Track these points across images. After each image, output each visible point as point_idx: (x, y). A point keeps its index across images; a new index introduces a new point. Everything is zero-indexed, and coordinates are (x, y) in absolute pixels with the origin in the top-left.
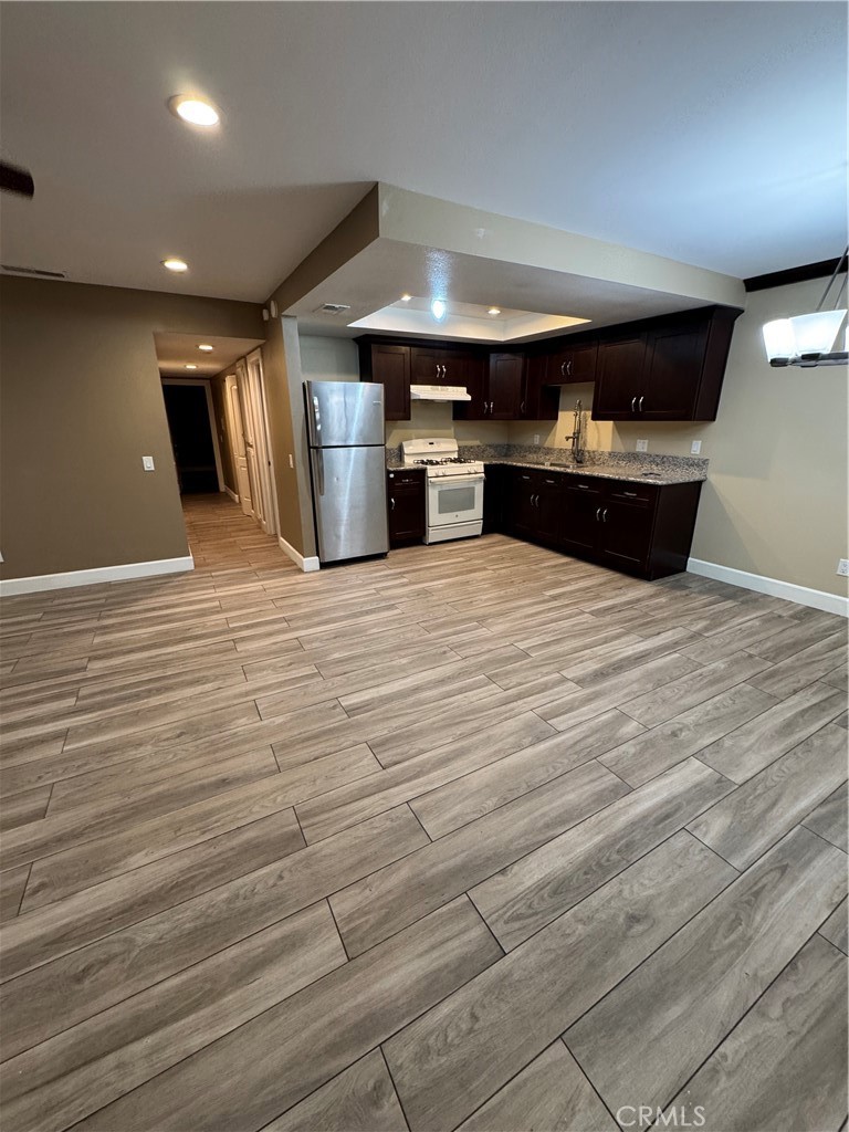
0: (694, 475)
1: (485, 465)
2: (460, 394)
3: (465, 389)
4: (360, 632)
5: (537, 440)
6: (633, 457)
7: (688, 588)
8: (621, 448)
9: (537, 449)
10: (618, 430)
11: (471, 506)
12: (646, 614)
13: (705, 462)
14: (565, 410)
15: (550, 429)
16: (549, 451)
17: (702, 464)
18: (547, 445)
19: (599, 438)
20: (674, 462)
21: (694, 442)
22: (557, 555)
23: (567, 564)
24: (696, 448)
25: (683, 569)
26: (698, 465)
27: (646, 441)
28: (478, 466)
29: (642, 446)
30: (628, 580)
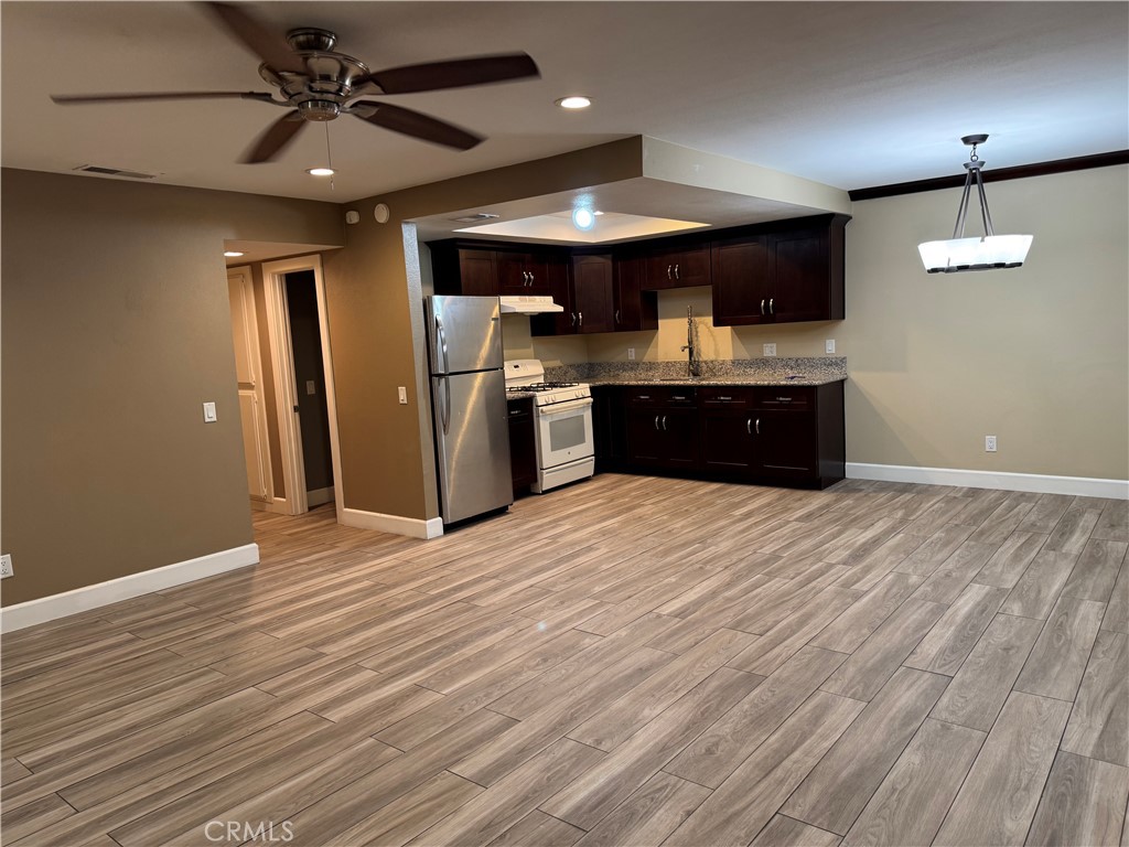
0: (834, 375)
1: (592, 389)
2: (545, 304)
3: (551, 299)
4: (593, 570)
5: (632, 354)
6: (763, 363)
7: (861, 490)
8: (745, 354)
9: (634, 366)
10: (738, 335)
11: (582, 440)
12: (846, 515)
13: (843, 360)
14: (668, 316)
15: (648, 342)
16: (652, 366)
17: (840, 362)
18: (647, 359)
19: (716, 345)
20: (812, 363)
21: (828, 341)
22: (701, 483)
23: (719, 489)
24: (831, 347)
25: (843, 477)
26: (837, 364)
27: (775, 345)
28: (584, 389)
29: (770, 350)
30: (800, 493)
